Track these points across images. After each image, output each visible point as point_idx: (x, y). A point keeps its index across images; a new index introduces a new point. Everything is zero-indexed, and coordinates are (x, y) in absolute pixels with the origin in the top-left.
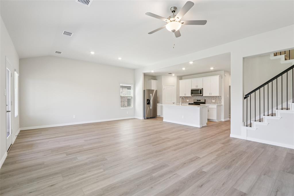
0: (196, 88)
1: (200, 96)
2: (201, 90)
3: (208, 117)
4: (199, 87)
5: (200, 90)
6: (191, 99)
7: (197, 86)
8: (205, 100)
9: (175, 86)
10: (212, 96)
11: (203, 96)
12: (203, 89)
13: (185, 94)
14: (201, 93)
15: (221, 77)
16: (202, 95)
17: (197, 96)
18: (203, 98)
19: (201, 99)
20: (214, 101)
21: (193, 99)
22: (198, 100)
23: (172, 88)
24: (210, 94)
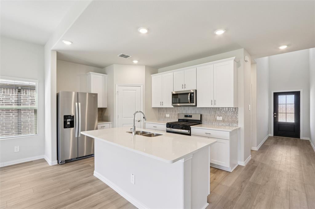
0: (183, 90)
1: (191, 108)
2: (193, 93)
3: (211, 160)
4: (190, 88)
5: (191, 93)
6: (174, 113)
7: (184, 86)
8: (201, 115)
9: (142, 86)
11: (197, 107)
12: (196, 91)
13: (162, 103)
14: (192, 101)
15: (237, 64)
16: (194, 104)
17: (185, 107)
18: (197, 112)
19: (193, 112)
21: (177, 113)
22: (186, 116)
23: (136, 90)
24: (213, 103)
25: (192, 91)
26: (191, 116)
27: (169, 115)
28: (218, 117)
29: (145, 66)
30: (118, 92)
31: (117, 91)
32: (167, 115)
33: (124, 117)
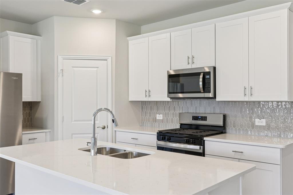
0: (189, 67)
2: (209, 73)
5: (205, 74)
6: (172, 112)
7: (191, 59)
8: (225, 117)
9: (109, 60)
10: (254, 102)
11: (218, 99)
12: (215, 68)
13: (148, 93)
14: (206, 88)
16: (211, 95)
17: (194, 101)
18: (218, 111)
19: (208, 111)
20: (260, 122)
21: (178, 112)
22: (195, 118)
23: (98, 68)
24: (247, 93)
25: (207, 70)
26: (204, 119)
27: (161, 115)
28: (257, 120)
29: (115, 21)
30: (62, 70)
31: (60, 68)
32: (158, 115)
33: (75, 121)
